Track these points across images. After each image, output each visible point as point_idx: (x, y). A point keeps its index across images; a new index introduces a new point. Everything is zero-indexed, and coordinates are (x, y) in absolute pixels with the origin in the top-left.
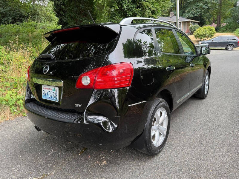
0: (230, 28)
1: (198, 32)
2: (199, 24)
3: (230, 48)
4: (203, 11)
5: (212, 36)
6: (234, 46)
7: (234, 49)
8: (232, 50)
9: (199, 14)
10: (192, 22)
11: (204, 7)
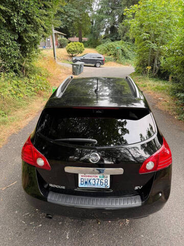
0: (91, 44)
1: (70, 47)
2: (65, 36)
3: (98, 65)
4: (68, 23)
5: (82, 52)
6: (101, 64)
7: (101, 66)
8: (100, 67)
9: (64, 26)
10: (59, 34)
11: (68, 19)
